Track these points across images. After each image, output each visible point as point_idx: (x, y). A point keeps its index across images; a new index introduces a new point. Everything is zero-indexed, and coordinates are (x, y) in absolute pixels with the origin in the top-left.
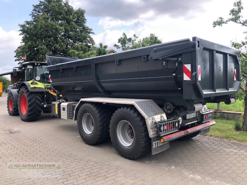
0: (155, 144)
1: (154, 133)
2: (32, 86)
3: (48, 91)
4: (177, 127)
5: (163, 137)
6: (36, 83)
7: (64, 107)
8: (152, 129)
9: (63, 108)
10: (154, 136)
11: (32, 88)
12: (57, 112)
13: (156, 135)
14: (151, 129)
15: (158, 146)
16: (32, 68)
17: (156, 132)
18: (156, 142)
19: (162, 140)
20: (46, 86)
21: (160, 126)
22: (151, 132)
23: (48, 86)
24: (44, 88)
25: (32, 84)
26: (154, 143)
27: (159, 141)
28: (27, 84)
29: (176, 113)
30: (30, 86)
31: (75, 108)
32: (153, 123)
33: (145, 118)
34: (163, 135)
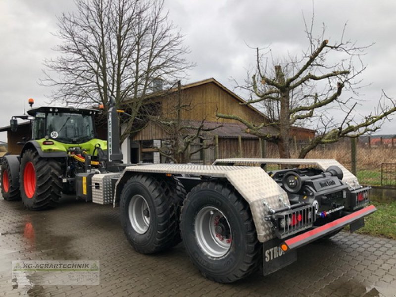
0: (269, 254)
1: (268, 232)
2: (45, 148)
3: (72, 155)
4: (310, 219)
5: (286, 241)
6: (52, 143)
7: (97, 182)
8: (264, 226)
9: (96, 184)
10: (268, 238)
11: (45, 150)
12: (85, 192)
13: (272, 237)
14: (262, 225)
15: (275, 257)
16: (44, 116)
17: (270, 230)
18: (271, 250)
19: (284, 247)
20: (69, 148)
21: (280, 219)
22: (261, 230)
23: (72, 147)
24: (65, 150)
25: (44, 143)
26: (268, 251)
27: (276, 248)
28: (35, 145)
29: (306, 191)
30: (40, 148)
31: (116, 185)
32: (266, 213)
33: (249, 203)
34: (285, 236)
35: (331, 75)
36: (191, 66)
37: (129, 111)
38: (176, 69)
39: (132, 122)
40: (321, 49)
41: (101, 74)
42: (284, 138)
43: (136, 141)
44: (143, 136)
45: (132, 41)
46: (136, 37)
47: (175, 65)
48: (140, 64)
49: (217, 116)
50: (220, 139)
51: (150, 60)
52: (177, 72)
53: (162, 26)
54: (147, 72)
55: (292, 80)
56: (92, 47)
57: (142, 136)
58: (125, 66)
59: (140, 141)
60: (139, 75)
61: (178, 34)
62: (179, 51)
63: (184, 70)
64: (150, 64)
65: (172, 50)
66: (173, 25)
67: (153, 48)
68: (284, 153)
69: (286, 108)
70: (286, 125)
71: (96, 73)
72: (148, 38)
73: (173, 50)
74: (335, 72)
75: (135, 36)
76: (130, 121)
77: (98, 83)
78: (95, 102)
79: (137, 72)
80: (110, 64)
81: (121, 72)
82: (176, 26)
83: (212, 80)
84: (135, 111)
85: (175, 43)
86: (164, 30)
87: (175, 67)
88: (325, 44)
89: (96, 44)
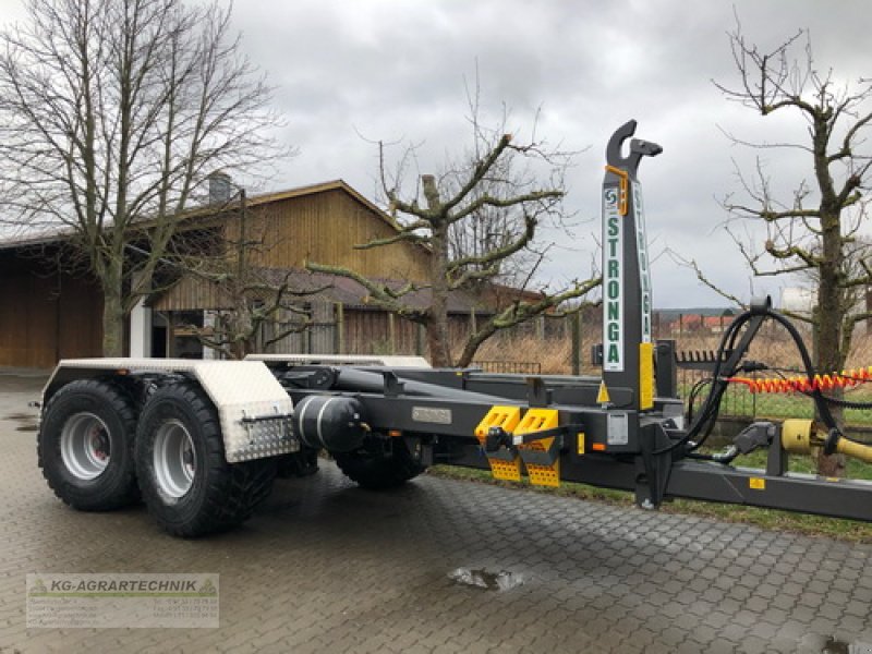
35: (527, 198)
36: (286, 155)
37: (146, 245)
38: (255, 159)
39: (152, 271)
40: (499, 151)
41: (82, 162)
42: (437, 314)
43: (161, 312)
44: (178, 301)
45: (157, 91)
46: (167, 83)
47: (253, 149)
48: (172, 144)
49: (308, 267)
50: (347, 310)
51: (196, 136)
52: (258, 165)
53: (226, 65)
54: (190, 162)
55: (450, 205)
56: (60, 101)
57: (175, 300)
58: (138, 147)
59: (170, 312)
60: (172, 168)
61: (260, 84)
62: (262, 121)
63: (271, 161)
64: (196, 144)
65: (247, 117)
66: (248, 64)
67: (203, 112)
68: (438, 344)
69: (441, 258)
70: (442, 290)
71: (69, 159)
72: (194, 88)
73: (251, 118)
74: (535, 193)
75: (164, 82)
76: (148, 266)
77: (71, 182)
78: (66, 222)
79: (168, 160)
80: (103, 141)
81: (129, 159)
82: (256, 66)
83: (339, 185)
84: (159, 246)
85: (252, 103)
86: (229, 74)
87: (253, 155)
88: (505, 141)
89: (69, 94)
